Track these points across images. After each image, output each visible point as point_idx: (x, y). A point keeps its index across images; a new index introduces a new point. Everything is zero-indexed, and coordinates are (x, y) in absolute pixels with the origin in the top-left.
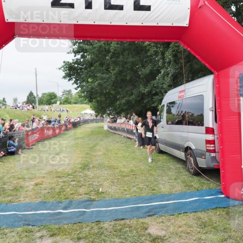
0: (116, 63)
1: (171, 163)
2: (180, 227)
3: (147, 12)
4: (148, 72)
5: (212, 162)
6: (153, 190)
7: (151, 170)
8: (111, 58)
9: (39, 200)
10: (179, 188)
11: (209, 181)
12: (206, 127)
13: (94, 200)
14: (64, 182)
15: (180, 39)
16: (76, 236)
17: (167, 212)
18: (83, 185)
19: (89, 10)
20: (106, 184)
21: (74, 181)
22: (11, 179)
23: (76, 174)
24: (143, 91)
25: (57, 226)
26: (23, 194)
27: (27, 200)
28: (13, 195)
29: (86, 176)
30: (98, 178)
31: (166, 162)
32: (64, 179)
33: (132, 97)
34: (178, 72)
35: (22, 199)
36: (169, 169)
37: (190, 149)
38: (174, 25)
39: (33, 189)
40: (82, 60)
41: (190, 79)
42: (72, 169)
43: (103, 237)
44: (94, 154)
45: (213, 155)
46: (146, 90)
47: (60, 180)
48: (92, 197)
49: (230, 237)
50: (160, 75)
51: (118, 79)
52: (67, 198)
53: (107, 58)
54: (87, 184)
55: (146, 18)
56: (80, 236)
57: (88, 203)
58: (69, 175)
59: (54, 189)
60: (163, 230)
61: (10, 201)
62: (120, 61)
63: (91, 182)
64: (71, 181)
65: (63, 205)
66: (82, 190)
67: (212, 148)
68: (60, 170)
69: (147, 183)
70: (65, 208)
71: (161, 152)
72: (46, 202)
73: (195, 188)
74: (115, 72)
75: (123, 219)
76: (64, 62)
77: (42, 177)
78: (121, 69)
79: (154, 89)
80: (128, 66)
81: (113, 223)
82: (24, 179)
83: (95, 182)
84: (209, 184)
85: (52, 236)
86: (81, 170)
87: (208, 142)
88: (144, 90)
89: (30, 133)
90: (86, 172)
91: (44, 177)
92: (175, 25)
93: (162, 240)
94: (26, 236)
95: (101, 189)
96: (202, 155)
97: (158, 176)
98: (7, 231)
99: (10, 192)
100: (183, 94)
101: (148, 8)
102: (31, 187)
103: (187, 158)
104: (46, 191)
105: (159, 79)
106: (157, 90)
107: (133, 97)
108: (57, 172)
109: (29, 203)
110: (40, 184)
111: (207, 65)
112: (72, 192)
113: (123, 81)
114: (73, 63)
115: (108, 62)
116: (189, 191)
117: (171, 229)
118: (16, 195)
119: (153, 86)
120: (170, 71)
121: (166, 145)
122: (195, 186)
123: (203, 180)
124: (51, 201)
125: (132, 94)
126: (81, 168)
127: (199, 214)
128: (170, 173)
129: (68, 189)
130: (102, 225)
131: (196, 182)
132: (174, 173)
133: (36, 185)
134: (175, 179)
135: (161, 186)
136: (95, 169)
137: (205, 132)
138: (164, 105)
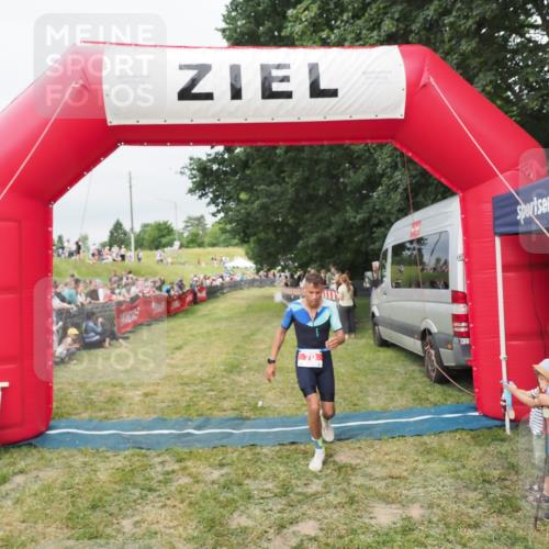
0: (296, 162)
1: (400, 363)
2: (386, 454)
3: (333, 100)
4: (362, 179)
5: (464, 355)
6: (355, 405)
7: (357, 375)
8: (286, 152)
9: (154, 416)
10: (402, 401)
11: (461, 391)
12: (453, 292)
13: (248, 418)
14: (195, 391)
15: (392, 138)
16: (217, 462)
17: (370, 435)
18: (230, 397)
19: (237, 102)
20: (270, 395)
21: (213, 390)
22: (101, 387)
23: (217, 379)
24: (352, 220)
25: (187, 450)
26: (125, 408)
27: (133, 417)
28: (108, 410)
29: (234, 382)
30: (257, 386)
31: (390, 362)
32: (196, 388)
33: (329, 231)
34: (417, 182)
35: (125, 415)
36: (393, 373)
37: (430, 333)
38: (379, 118)
39: (141, 401)
40: (226, 156)
41: (439, 196)
42: (210, 373)
43: (259, 463)
44: (251, 347)
45: (465, 341)
46: (359, 217)
47: (187, 389)
48: (245, 414)
49: (464, 467)
50: (380, 188)
51: (301, 195)
52: (201, 415)
53: (278, 151)
54: (236, 395)
55: (330, 109)
56: (224, 461)
57: (237, 422)
58: (202, 381)
59: (178, 401)
60: (358, 457)
61: (106, 418)
62: (304, 159)
63: (243, 393)
64: (208, 391)
65: (196, 423)
66: (226, 404)
67: (463, 330)
68: (187, 373)
69: (346, 395)
70: (199, 428)
71: (384, 344)
72: (165, 420)
73: (431, 403)
74: (295, 180)
75: (293, 443)
76: (191, 159)
77: (154, 384)
78: (307, 174)
79: (374, 214)
80: (322, 167)
81: (278, 448)
82: (122, 386)
83: (250, 392)
84: (459, 396)
85: (180, 461)
86: (224, 374)
87: (457, 318)
88: (355, 217)
89: (123, 307)
90: (235, 377)
91: (158, 384)
92: (381, 117)
93: (354, 469)
94: (138, 460)
95: (260, 404)
96: (447, 343)
97: (368, 384)
98: (108, 454)
99: (102, 405)
100: (417, 229)
101: (333, 93)
102: (137, 399)
103: (425, 352)
104: (164, 405)
105: (378, 198)
106: (381, 217)
107: (333, 230)
108: (181, 377)
109: (137, 420)
110: (152, 394)
111: (443, 180)
112: (209, 406)
113: (311, 198)
114: (209, 161)
115: (279, 160)
116: (419, 407)
117: (372, 457)
118: (114, 409)
119: (374, 209)
120: (401, 180)
121: (391, 329)
122: (432, 399)
123: (450, 391)
124: (174, 417)
125: (330, 225)
126: (225, 370)
127: (425, 439)
128: (392, 380)
129: (202, 403)
130: (258, 450)
131: (436, 393)
132: (400, 379)
133: (146, 395)
134: (400, 389)
135: (370, 399)
136: (252, 373)
137: (450, 300)
138: (387, 250)
